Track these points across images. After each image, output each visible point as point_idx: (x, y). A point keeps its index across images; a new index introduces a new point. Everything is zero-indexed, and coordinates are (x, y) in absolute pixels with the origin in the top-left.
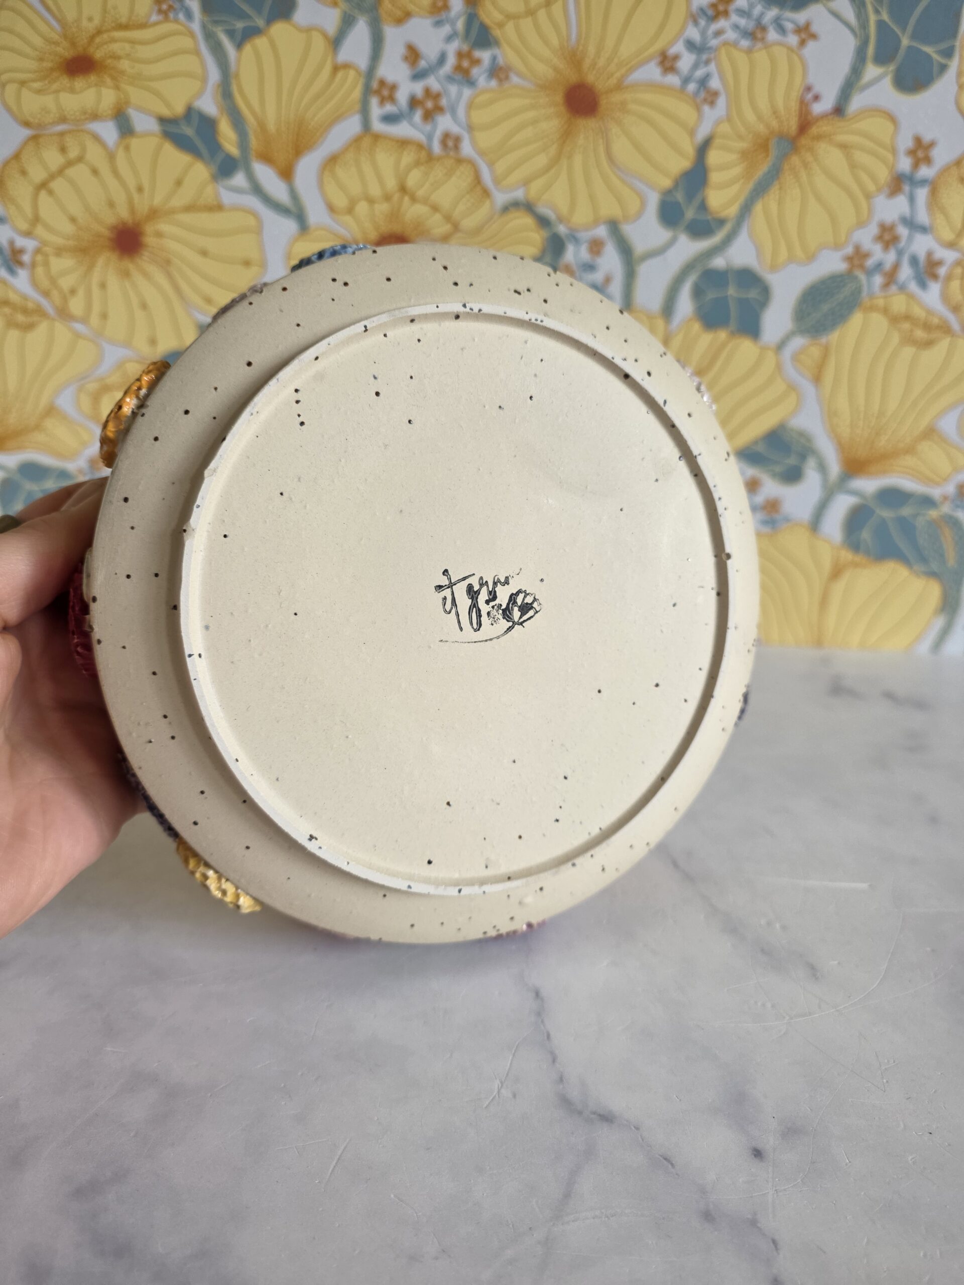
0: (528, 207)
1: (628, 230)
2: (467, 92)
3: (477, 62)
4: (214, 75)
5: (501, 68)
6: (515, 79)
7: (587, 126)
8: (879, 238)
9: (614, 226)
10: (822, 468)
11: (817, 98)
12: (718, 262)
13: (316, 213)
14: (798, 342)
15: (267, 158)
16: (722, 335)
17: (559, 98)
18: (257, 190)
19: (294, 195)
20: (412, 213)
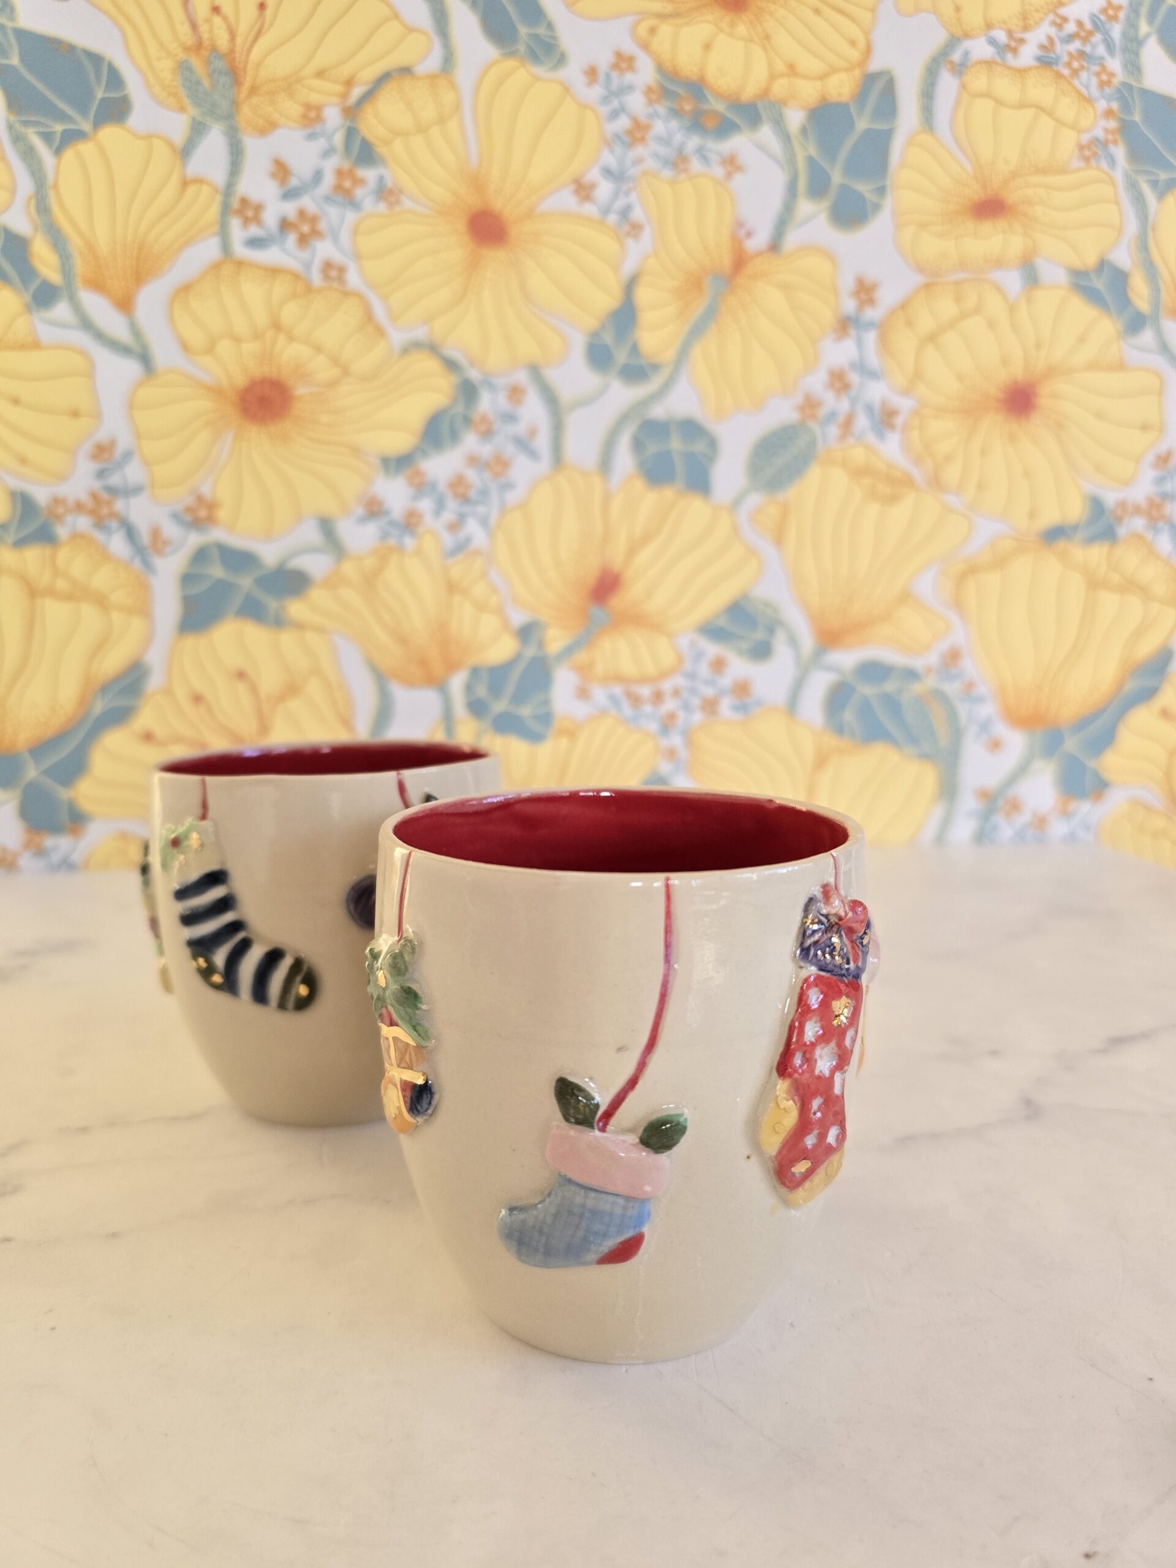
0: (433, 348)
1: (552, 375)
2: (351, 216)
3: (361, 182)
4: (26, 185)
5: (390, 192)
6: (407, 203)
7: (495, 258)
8: (831, 385)
9: (535, 371)
10: (793, 642)
11: (749, 234)
12: (658, 412)
13: (164, 352)
14: (754, 500)
15: (97, 285)
16: (668, 493)
17: (461, 225)
18: (86, 324)
19: (136, 331)
20: (289, 353)
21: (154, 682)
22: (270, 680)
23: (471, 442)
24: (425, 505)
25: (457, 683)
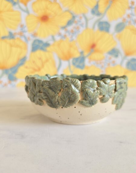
0: (68, 11)
1: (86, 15)
8: (127, 17)
9: (84, 15)
10: (121, 55)
12: (102, 21)
13: (31, 12)
14: (116, 34)
15: (22, 2)
16: (103, 32)
18: (20, 8)
19: (27, 9)
20: (48, 12)
21: (28, 59)
22: (44, 59)
23: (74, 25)
24: (67, 34)
25: (71, 60)
